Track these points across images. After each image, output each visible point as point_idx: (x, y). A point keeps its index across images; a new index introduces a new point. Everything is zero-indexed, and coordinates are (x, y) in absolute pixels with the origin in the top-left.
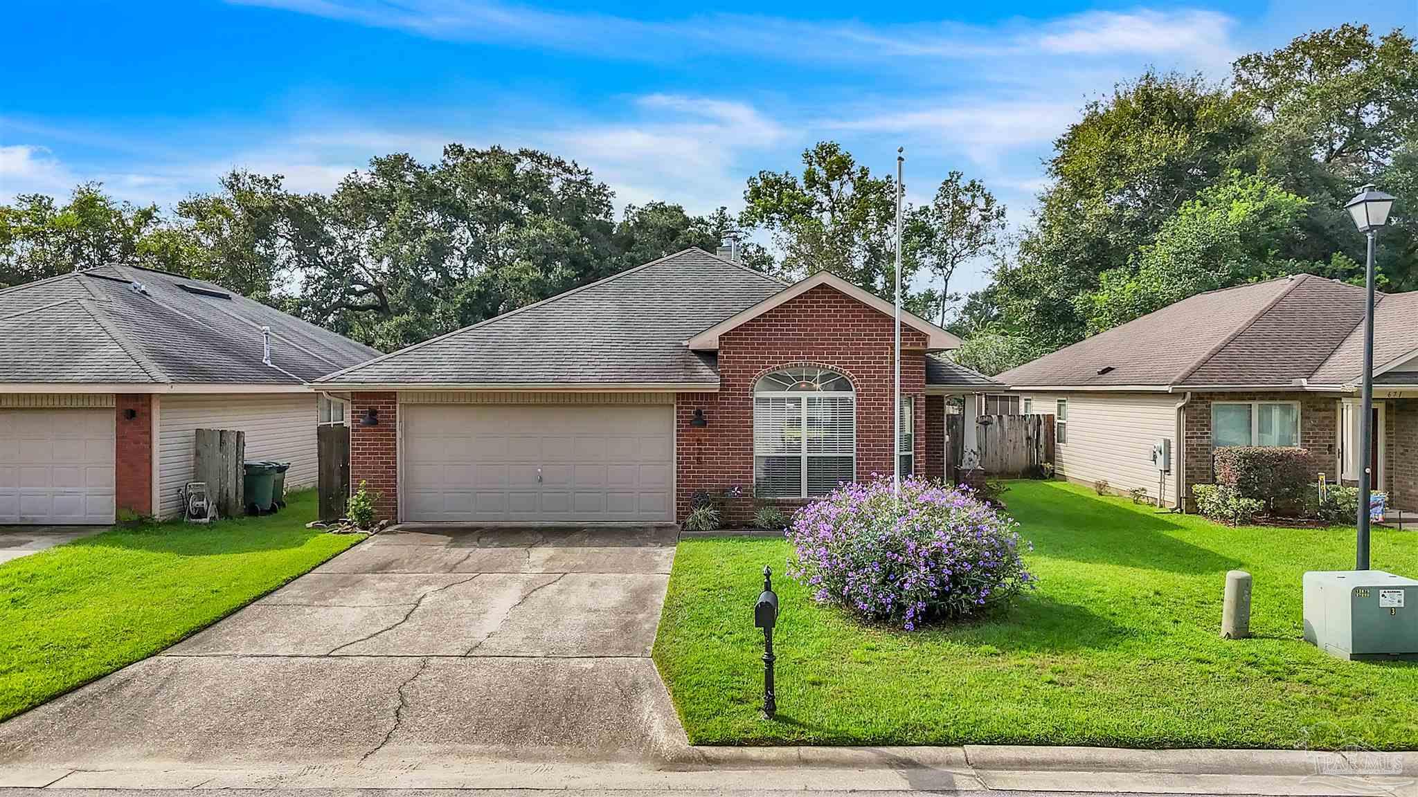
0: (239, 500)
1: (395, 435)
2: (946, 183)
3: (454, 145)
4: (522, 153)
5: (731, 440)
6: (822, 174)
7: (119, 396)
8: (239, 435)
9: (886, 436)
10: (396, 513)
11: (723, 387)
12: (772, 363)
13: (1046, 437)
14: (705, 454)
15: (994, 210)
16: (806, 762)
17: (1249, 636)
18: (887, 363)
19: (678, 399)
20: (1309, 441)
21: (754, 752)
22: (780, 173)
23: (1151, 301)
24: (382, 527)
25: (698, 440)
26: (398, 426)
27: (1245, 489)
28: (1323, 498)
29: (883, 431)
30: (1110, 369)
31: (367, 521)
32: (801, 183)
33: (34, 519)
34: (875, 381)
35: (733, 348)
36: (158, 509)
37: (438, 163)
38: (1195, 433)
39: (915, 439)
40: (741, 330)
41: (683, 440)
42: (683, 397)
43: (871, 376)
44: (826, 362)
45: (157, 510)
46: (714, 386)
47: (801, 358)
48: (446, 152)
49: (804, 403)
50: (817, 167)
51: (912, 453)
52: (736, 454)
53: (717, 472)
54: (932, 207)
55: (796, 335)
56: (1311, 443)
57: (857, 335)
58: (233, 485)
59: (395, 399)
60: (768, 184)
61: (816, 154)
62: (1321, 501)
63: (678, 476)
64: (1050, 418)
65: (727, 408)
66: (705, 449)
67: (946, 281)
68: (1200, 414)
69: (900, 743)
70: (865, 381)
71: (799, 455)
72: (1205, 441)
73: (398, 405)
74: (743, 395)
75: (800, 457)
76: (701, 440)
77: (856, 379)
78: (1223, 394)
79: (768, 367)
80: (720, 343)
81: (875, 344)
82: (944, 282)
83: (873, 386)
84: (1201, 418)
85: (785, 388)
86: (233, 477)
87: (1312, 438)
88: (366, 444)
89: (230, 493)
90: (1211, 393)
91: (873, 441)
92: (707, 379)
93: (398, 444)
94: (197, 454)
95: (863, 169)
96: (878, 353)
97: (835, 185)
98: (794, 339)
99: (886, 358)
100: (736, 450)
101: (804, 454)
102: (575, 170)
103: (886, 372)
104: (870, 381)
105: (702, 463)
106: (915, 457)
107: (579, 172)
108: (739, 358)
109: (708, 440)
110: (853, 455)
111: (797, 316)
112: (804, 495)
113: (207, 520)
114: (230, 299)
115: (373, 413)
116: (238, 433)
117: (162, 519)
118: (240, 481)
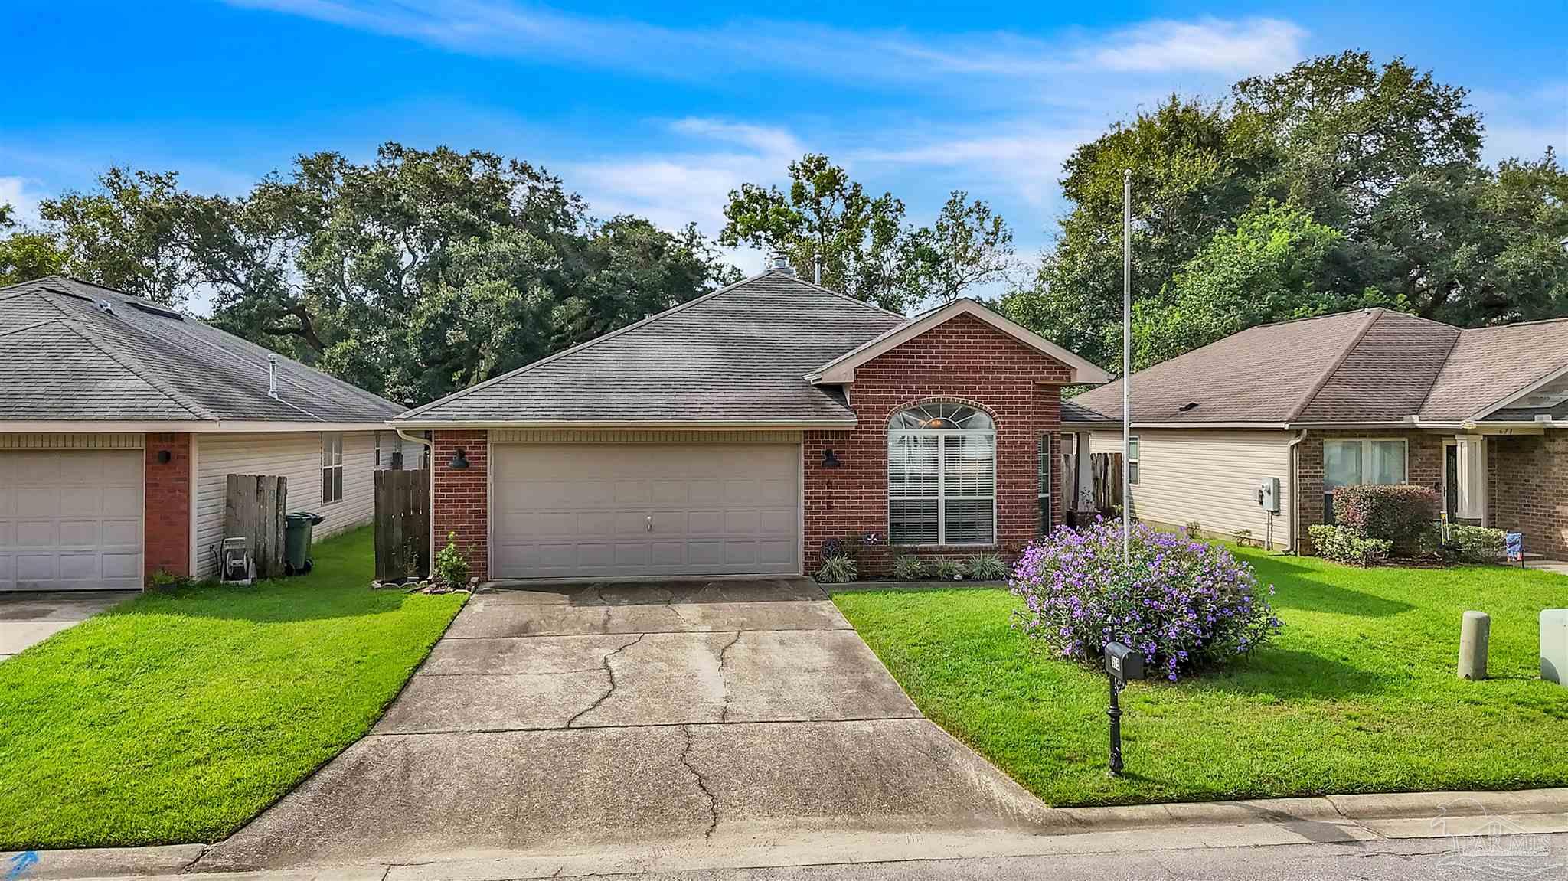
0: (280, 558)
1: (486, 480)
2: (949, 203)
4: (474, 155)
5: (864, 482)
6: (810, 188)
7: (150, 436)
8: (281, 481)
9: (1029, 477)
10: (487, 569)
11: (857, 424)
12: (908, 398)
13: (1114, 476)
14: (836, 498)
16: (1180, 820)
17: (1488, 678)
18: (1029, 398)
19: (806, 437)
20: (1417, 479)
21: (1122, 812)
22: (766, 186)
23: (1196, 334)
24: (476, 585)
25: (828, 482)
26: (489, 470)
27: (1373, 529)
28: (1445, 537)
29: (1025, 472)
30: (1193, 405)
31: (459, 578)
32: (789, 200)
33: (35, 585)
34: (1017, 418)
35: (865, 382)
36: (196, 568)
38: (1310, 472)
39: (1052, 480)
40: (875, 362)
41: (811, 483)
42: (811, 435)
43: (1012, 413)
44: (966, 398)
45: (195, 571)
46: (850, 422)
47: (938, 392)
48: (381, 151)
49: (941, 441)
51: (1049, 495)
52: (869, 498)
53: (849, 518)
54: (932, 229)
55: (933, 367)
56: (1419, 481)
57: (997, 368)
58: (272, 539)
59: (486, 438)
60: (752, 198)
61: (804, 167)
62: (1444, 540)
63: (806, 523)
64: (1117, 457)
65: (860, 448)
66: (836, 493)
68: (1313, 451)
69: (1263, 796)
70: (1006, 418)
71: (936, 498)
72: (1318, 480)
73: (489, 446)
74: (877, 433)
75: (937, 501)
76: (831, 483)
77: (997, 416)
78: (1335, 430)
79: (903, 402)
80: (854, 376)
81: (1017, 378)
83: (1016, 423)
84: (1314, 456)
85: (921, 425)
86: (273, 531)
87: (1419, 475)
88: (451, 491)
89: (268, 550)
90: (1324, 430)
91: (1015, 482)
92: (841, 416)
93: (489, 490)
94: (229, 504)
95: (856, 185)
96: (1021, 388)
97: (825, 201)
98: (931, 372)
99: (1029, 393)
100: (869, 493)
101: (942, 498)
102: (543, 177)
103: (1029, 408)
104: (1012, 418)
105: (832, 508)
106: (1053, 500)
107: (548, 179)
108: (872, 392)
109: (838, 483)
110: (994, 498)
111: (934, 347)
112: (942, 542)
113: (248, 582)
114: (183, 320)
115: (462, 454)
116: (279, 478)
117: (201, 579)
118: (281, 534)
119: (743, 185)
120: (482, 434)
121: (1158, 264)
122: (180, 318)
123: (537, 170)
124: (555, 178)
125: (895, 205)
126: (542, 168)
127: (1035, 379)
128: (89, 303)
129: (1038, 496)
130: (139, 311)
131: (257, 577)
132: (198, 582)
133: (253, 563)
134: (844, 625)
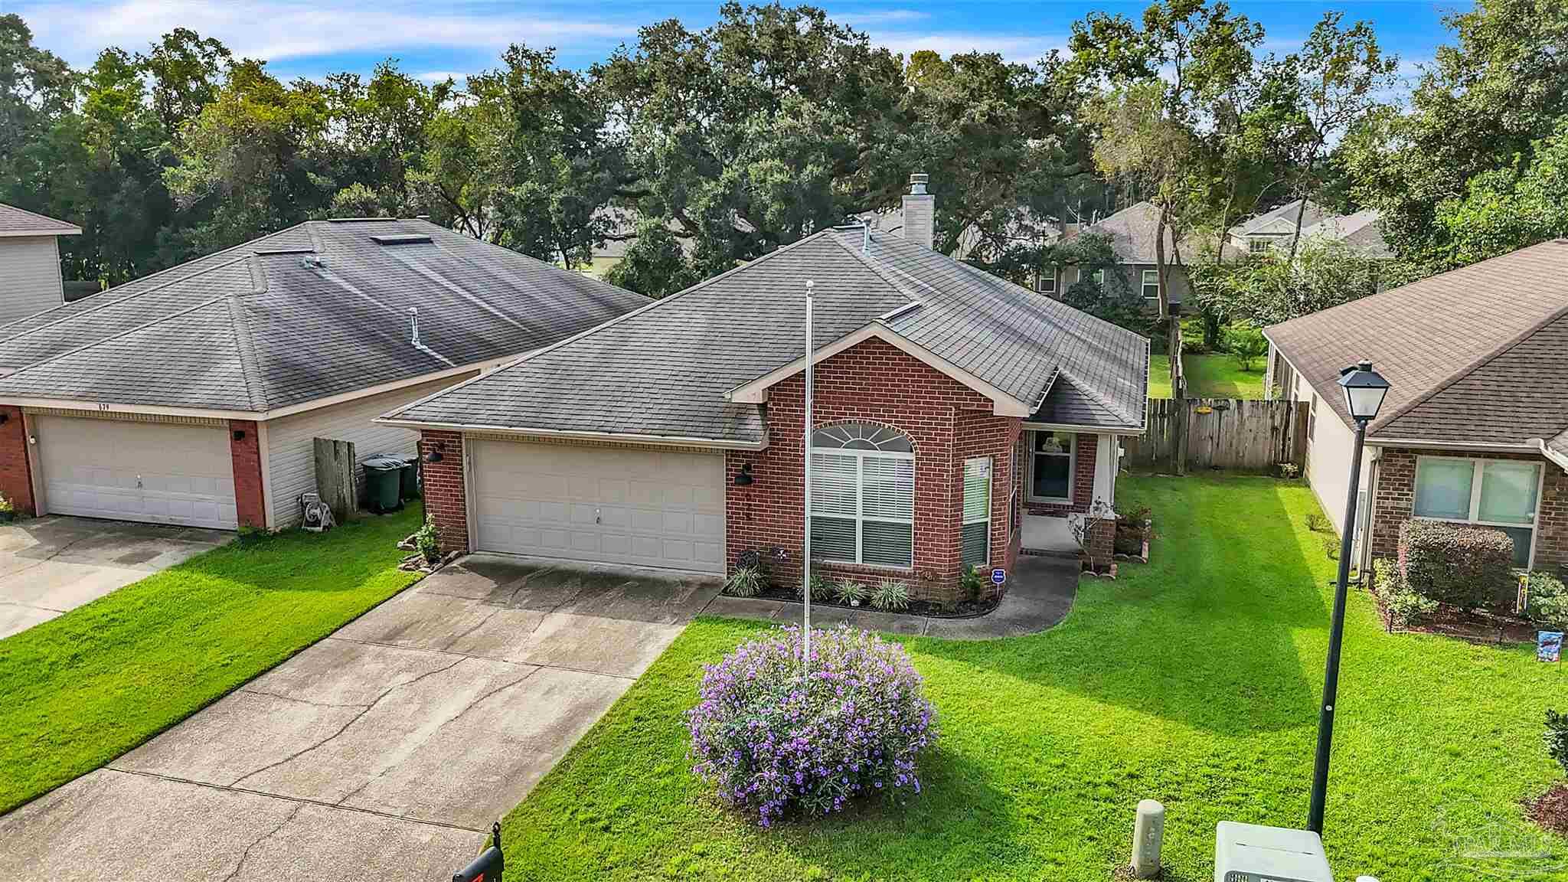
0: (355, 506)
1: (462, 470)
3: (731, 3)
5: (781, 497)
7: (231, 422)
8: (350, 445)
9: (947, 506)
10: (467, 544)
11: (773, 440)
12: (824, 418)
13: (1296, 429)
14: (755, 510)
18: (950, 424)
19: (727, 456)
20: (1550, 513)
24: (451, 560)
25: (747, 495)
26: (464, 458)
27: (1419, 581)
28: (1522, 605)
29: (943, 501)
31: (434, 555)
34: (936, 445)
35: (782, 400)
36: (274, 519)
37: (714, 25)
38: (1391, 494)
39: (993, 505)
40: (791, 381)
41: (733, 494)
42: (732, 455)
43: (932, 439)
44: (882, 421)
45: (270, 523)
46: (762, 445)
47: (854, 414)
48: (723, 12)
49: (860, 461)
51: (989, 519)
52: (787, 512)
53: (767, 530)
55: (851, 388)
56: (1553, 515)
57: (917, 392)
58: (348, 491)
59: (460, 439)
60: (1098, 29)
62: (1519, 607)
63: (728, 531)
64: (1303, 407)
65: (778, 464)
66: (755, 505)
68: (1400, 470)
70: (926, 444)
71: (853, 517)
72: (1403, 504)
73: (463, 440)
74: (794, 450)
75: (855, 521)
76: (750, 496)
77: (915, 441)
78: (1434, 450)
79: (820, 422)
80: (770, 398)
81: (938, 404)
83: (934, 450)
84: (1400, 475)
85: (838, 445)
86: (349, 485)
87: (1554, 509)
89: (346, 500)
91: (932, 510)
93: (465, 477)
94: (317, 460)
96: (941, 414)
98: (847, 393)
99: (950, 419)
100: (786, 508)
101: (859, 518)
102: (850, 36)
103: (949, 435)
104: (931, 444)
105: (750, 519)
106: (992, 525)
107: (855, 36)
108: (789, 410)
109: (757, 495)
110: (912, 522)
111: (851, 368)
112: (859, 560)
113: (320, 529)
114: (432, 242)
115: (442, 446)
116: (349, 443)
117: (280, 528)
118: (354, 488)
120: (456, 436)
121: (1530, 119)
122: (428, 241)
124: (863, 34)
127: (957, 407)
128: (297, 258)
129: (964, 523)
130: (377, 246)
131: (333, 523)
132: (277, 531)
133: (327, 512)
134: (639, 670)
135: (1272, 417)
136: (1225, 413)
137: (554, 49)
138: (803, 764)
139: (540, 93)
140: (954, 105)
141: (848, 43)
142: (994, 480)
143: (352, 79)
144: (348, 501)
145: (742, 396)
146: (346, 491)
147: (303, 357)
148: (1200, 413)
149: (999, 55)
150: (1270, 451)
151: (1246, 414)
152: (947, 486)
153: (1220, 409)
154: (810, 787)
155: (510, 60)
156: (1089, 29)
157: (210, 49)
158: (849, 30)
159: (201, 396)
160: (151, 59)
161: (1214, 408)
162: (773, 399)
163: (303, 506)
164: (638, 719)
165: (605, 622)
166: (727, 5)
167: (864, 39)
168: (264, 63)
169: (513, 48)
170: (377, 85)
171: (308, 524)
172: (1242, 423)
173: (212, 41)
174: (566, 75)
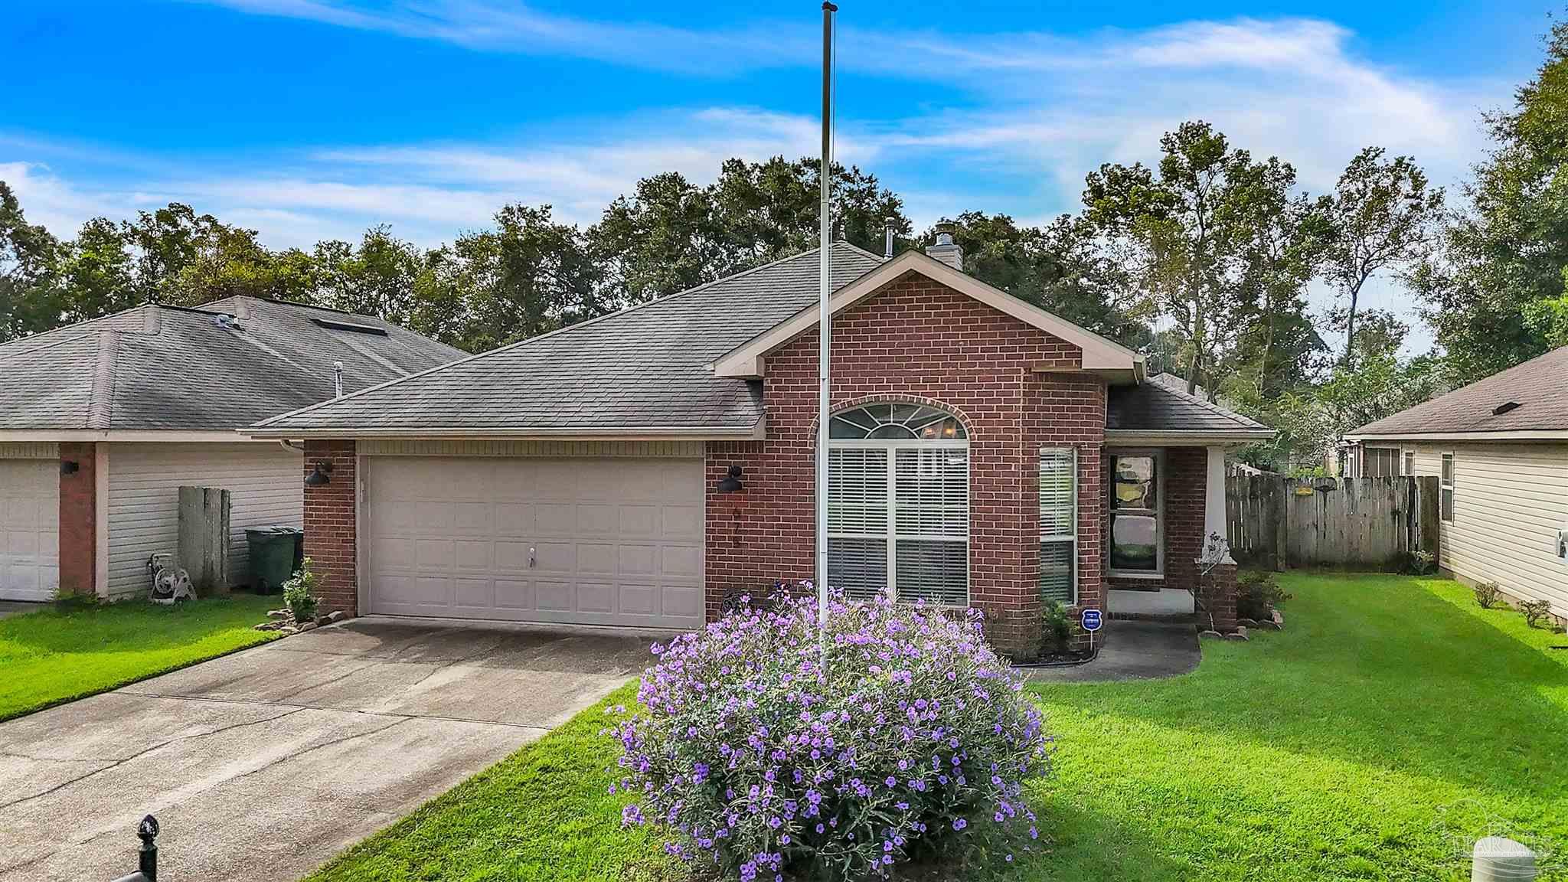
0: (225, 575)
1: (353, 498)
2: (1358, 159)
3: (733, 160)
5: (783, 512)
6: (1184, 160)
7: (64, 446)
8: (224, 494)
9: (1016, 511)
10: (356, 606)
11: (770, 432)
12: (841, 395)
13: (1425, 511)
14: (746, 532)
15: (1427, 195)
18: (1018, 394)
19: (708, 450)
22: (1128, 165)
24: (330, 621)
25: (735, 511)
26: (357, 485)
29: (1011, 503)
32: (1157, 177)
34: (998, 423)
35: (783, 375)
36: (108, 584)
37: (716, 183)
40: (796, 347)
41: (715, 511)
42: (715, 448)
43: (992, 416)
44: (922, 394)
45: (102, 588)
46: (757, 432)
47: (883, 388)
48: (725, 169)
49: (892, 456)
50: (1180, 155)
51: (1074, 538)
52: (790, 533)
53: (762, 560)
54: (1336, 198)
55: (878, 352)
57: (970, 350)
58: (217, 557)
59: (355, 450)
60: (1114, 180)
61: (1180, 138)
63: (708, 565)
65: (777, 465)
66: (746, 525)
67: (1355, 294)
70: (984, 423)
71: (883, 537)
73: (358, 458)
74: (802, 444)
75: (885, 541)
76: (739, 513)
77: (969, 420)
79: (836, 402)
80: (767, 367)
81: (999, 365)
82: (1351, 295)
83: (997, 431)
85: (862, 434)
86: (218, 545)
88: (320, 509)
89: (214, 567)
91: (997, 518)
92: (748, 421)
93: (358, 511)
94: (180, 517)
95: (1240, 153)
96: (1005, 379)
97: (1202, 176)
99: (1017, 386)
100: (789, 527)
101: (892, 537)
102: (857, 178)
103: (1017, 408)
104: (992, 423)
105: (739, 545)
106: (1079, 545)
107: (862, 179)
108: (793, 389)
109: (749, 511)
110: (966, 539)
111: (878, 323)
113: (170, 601)
114: (386, 335)
115: (329, 468)
116: (223, 491)
117: (116, 597)
118: (225, 552)
119: (1103, 166)
120: (348, 445)
122: (382, 333)
123: (849, 171)
124: (870, 178)
125: (1283, 171)
126: (854, 167)
127: (1028, 370)
128: (211, 318)
129: (1043, 539)
130: (316, 327)
131: (193, 596)
132: (111, 600)
133: (185, 580)
134: (561, 720)
135: (1392, 497)
136: (1330, 494)
137: (550, 207)
138: (821, 774)
139: (531, 241)
140: (969, 241)
141: (855, 187)
142: (1080, 481)
143: (344, 247)
144: (217, 569)
145: (729, 367)
146: (215, 557)
147: (180, 392)
148: (1300, 496)
149: (1009, 218)
150: (1394, 533)
151: (1358, 494)
152: (1017, 482)
153: (1325, 490)
154: (833, 822)
155: (505, 221)
156: (1104, 180)
157: (203, 224)
158: (857, 172)
159: (28, 417)
160: (139, 228)
161: (1316, 489)
162: (772, 375)
163: (154, 571)
164: (545, 769)
165: (524, 674)
166: (728, 163)
167: (872, 182)
168: (255, 233)
169: (507, 209)
170: (367, 251)
171: (158, 595)
172: (1353, 506)
173: (208, 218)
174: (563, 230)
